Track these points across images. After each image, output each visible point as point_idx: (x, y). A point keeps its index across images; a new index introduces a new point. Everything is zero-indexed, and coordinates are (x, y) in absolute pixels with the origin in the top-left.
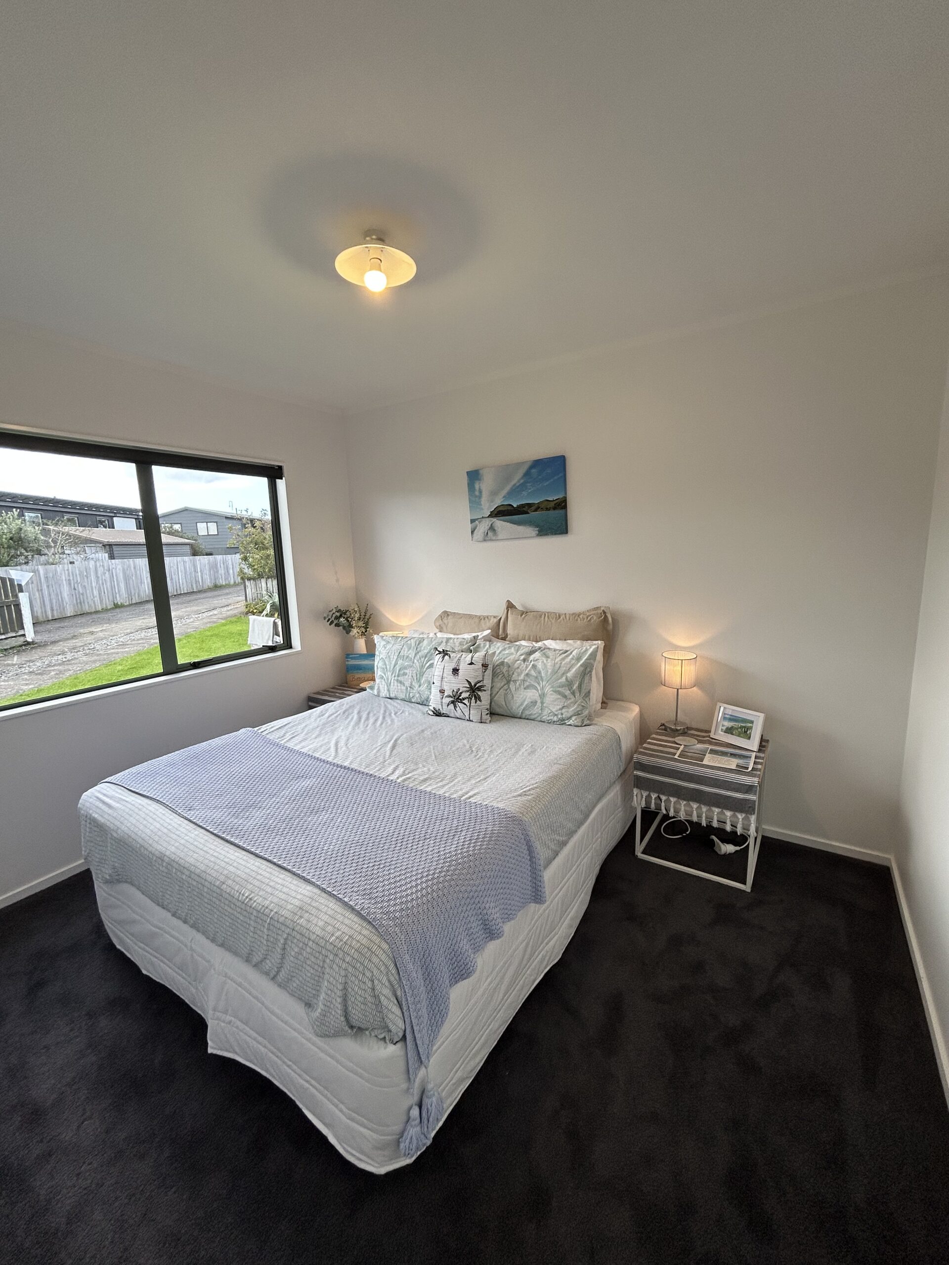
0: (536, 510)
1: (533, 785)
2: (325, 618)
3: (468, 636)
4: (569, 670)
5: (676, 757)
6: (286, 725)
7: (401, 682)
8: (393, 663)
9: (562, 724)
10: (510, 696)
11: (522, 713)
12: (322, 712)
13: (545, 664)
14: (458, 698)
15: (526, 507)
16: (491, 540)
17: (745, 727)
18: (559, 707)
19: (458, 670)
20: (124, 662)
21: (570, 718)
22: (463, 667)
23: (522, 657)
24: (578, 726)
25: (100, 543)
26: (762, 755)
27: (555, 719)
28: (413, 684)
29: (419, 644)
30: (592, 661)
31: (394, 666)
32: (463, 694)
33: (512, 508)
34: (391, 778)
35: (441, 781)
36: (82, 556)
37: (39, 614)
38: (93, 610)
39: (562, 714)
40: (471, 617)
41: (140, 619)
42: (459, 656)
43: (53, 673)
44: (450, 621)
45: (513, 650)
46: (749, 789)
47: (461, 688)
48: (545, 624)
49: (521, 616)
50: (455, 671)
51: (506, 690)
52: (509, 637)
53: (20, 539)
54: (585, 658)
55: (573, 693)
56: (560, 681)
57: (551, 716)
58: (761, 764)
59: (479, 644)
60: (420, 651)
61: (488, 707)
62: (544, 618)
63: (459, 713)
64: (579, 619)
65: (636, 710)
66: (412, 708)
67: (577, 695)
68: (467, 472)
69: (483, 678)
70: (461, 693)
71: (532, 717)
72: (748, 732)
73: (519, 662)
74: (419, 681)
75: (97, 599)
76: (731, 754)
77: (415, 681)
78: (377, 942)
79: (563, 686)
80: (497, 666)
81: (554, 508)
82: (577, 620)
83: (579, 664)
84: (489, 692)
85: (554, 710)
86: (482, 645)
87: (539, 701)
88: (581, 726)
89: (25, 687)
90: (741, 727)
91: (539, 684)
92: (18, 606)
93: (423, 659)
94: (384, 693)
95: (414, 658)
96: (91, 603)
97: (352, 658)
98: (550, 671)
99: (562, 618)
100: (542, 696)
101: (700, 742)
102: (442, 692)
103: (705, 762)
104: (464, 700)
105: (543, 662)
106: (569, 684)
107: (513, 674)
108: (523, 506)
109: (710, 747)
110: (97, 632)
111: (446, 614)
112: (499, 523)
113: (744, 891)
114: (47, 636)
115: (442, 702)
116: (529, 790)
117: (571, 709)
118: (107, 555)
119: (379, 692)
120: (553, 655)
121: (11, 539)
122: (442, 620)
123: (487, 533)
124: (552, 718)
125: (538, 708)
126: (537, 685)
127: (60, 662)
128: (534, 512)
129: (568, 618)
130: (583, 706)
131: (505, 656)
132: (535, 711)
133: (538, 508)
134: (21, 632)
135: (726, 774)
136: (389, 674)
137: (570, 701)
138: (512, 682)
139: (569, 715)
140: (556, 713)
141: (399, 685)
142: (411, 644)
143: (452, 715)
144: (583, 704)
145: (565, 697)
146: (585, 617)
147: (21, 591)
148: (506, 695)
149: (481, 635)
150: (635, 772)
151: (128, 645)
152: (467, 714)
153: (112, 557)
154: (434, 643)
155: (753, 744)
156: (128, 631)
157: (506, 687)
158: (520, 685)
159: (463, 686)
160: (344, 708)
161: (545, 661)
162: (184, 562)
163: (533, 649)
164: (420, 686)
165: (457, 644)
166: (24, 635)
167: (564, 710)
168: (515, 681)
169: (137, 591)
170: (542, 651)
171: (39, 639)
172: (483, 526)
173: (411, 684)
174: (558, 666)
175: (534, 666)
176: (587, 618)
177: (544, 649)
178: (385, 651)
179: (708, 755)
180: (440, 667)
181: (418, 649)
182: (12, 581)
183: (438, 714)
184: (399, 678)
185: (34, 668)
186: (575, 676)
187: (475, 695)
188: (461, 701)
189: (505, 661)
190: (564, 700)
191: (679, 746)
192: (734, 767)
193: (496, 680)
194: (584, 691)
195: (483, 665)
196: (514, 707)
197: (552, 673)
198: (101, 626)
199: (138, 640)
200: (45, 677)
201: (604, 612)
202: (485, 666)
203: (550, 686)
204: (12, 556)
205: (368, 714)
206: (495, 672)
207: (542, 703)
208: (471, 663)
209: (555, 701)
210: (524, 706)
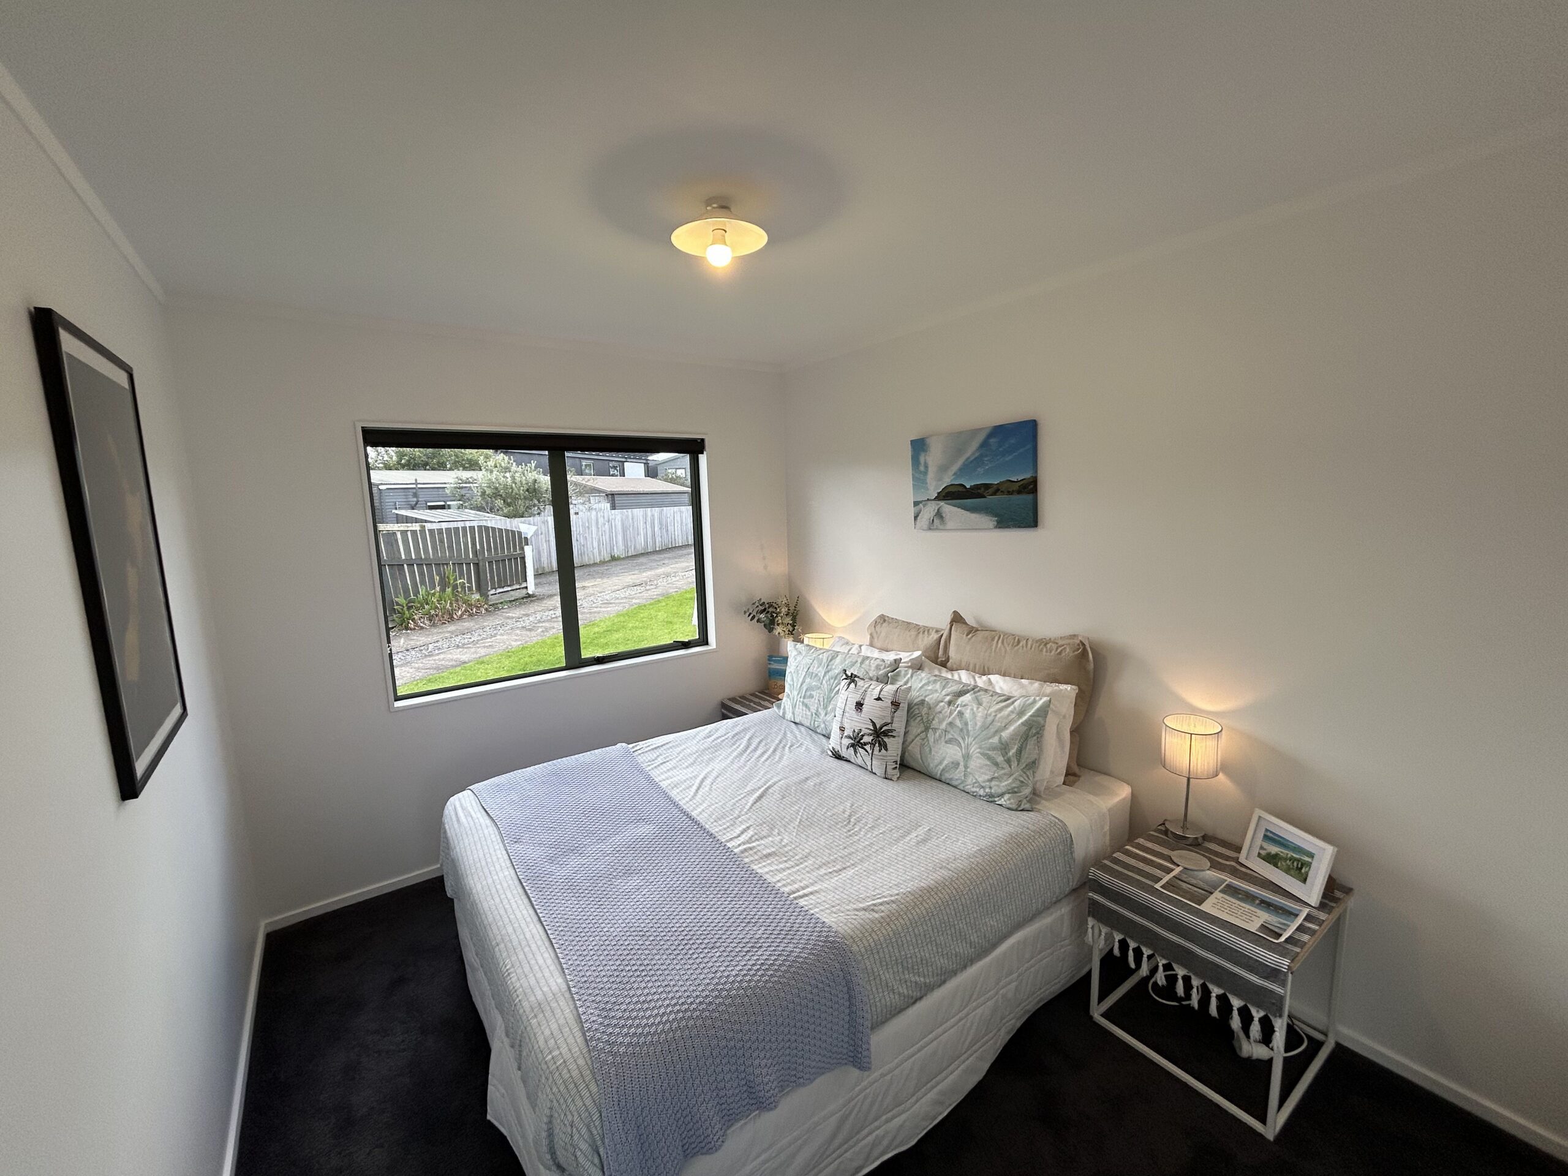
0: (994, 494)
1: (891, 896)
2: (745, 612)
3: (891, 657)
4: (1005, 727)
5: (1158, 886)
6: (664, 745)
7: (806, 706)
8: (801, 680)
9: (991, 802)
10: (927, 749)
11: (941, 775)
12: (710, 732)
13: (974, 713)
14: (859, 742)
15: (983, 489)
16: (937, 529)
17: (1298, 860)
18: (987, 777)
19: (862, 705)
20: (602, 624)
21: (1002, 795)
22: (869, 702)
23: (948, 698)
24: (1013, 810)
25: (604, 492)
26: (1323, 916)
27: (982, 792)
28: (820, 710)
29: (831, 660)
30: (1040, 719)
31: (801, 685)
32: (865, 737)
33: (964, 490)
34: (729, 845)
35: (786, 861)
36: (586, 506)
37: (545, 565)
38: (592, 562)
39: (990, 788)
40: (908, 625)
41: (630, 575)
42: (866, 686)
43: (540, 630)
44: (884, 629)
45: (938, 686)
46: (1273, 974)
47: (863, 729)
48: (997, 650)
49: (967, 635)
50: (859, 705)
51: (923, 739)
52: (950, 661)
53: (535, 490)
54: (1030, 714)
55: (1008, 761)
56: (991, 741)
57: (977, 787)
58: (1313, 933)
59: (900, 671)
60: (831, 670)
61: (898, 759)
62: (997, 642)
63: (859, 761)
64: (1045, 650)
65: (1124, 792)
66: (814, 741)
67: (1014, 764)
68: (911, 441)
69: (892, 720)
70: (863, 736)
71: (954, 783)
72: (1303, 871)
73: (942, 704)
74: (825, 708)
75: (596, 551)
76: (1263, 902)
77: (822, 707)
78: (587, 1079)
79: (994, 749)
80: (915, 705)
81: (1019, 492)
82: (1042, 650)
83: (1021, 721)
84: (901, 740)
85: (980, 780)
86: (903, 673)
87: (962, 764)
88: (1016, 810)
89: (513, 643)
90: (1292, 859)
91: (964, 739)
92: (523, 558)
93: (832, 681)
94: (789, 716)
95: (823, 677)
96: (591, 555)
97: (775, 661)
98: (979, 724)
99: (1021, 645)
100: (967, 757)
101: (1215, 866)
102: (842, 729)
103: (1207, 907)
104: (865, 745)
105: (972, 709)
106: (1004, 747)
107: (933, 719)
108: (977, 487)
109: (1229, 880)
110: (589, 587)
111: (883, 619)
112: (947, 508)
113: (1260, 1135)
114: (546, 589)
115: (841, 743)
116: (881, 904)
117: (1004, 784)
118: (609, 505)
119: (784, 713)
120: (988, 702)
121: (527, 490)
122: (875, 627)
123: (933, 520)
124: (978, 790)
125: (959, 773)
126: (961, 741)
127: (549, 618)
128: (991, 495)
129: (1029, 646)
130: (1022, 782)
131: (927, 693)
132: (957, 775)
133: (997, 490)
134: (524, 585)
135: (1233, 938)
136: (796, 693)
137: (1003, 772)
138: (930, 730)
139: (1000, 791)
140: (983, 784)
141: (804, 708)
142: (822, 659)
143: (852, 760)
144: (1022, 779)
145: (996, 764)
146: (1055, 646)
147: (527, 544)
148: (922, 745)
149: (906, 657)
150: (1090, 894)
151: (611, 603)
152: (869, 764)
153: (613, 507)
154: (847, 662)
155: (1312, 892)
156: (616, 587)
157: (923, 735)
158: (940, 737)
159: (866, 727)
160: (737, 729)
161: (975, 709)
162: (681, 512)
163: (965, 688)
164: (826, 714)
165: (873, 667)
166: (526, 588)
167: (993, 783)
168: (935, 729)
169: (633, 543)
170: (974, 693)
171: (540, 591)
172: (929, 511)
173: (817, 711)
174: (990, 719)
175: (961, 714)
176: (1057, 649)
177: (979, 691)
178: (794, 664)
179: (1217, 894)
180: (846, 696)
181: (829, 667)
182: (520, 533)
183: (837, 756)
184: (805, 701)
185: (527, 623)
186: (1013, 737)
187: (879, 741)
188: (863, 746)
189: (926, 699)
190: (995, 769)
191: (1172, 866)
192: (1253, 927)
193: (913, 723)
194: (1025, 761)
195: (892, 703)
196: (931, 765)
197: (981, 727)
198: (593, 580)
199: (622, 599)
200: (533, 634)
201: (1083, 644)
202: (896, 705)
203: (976, 746)
204: (527, 507)
205: (760, 742)
206: (912, 713)
207: (966, 767)
208: (879, 699)
209: (981, 768)
210: (944, 765)
